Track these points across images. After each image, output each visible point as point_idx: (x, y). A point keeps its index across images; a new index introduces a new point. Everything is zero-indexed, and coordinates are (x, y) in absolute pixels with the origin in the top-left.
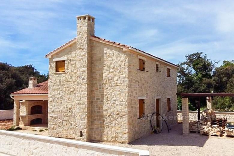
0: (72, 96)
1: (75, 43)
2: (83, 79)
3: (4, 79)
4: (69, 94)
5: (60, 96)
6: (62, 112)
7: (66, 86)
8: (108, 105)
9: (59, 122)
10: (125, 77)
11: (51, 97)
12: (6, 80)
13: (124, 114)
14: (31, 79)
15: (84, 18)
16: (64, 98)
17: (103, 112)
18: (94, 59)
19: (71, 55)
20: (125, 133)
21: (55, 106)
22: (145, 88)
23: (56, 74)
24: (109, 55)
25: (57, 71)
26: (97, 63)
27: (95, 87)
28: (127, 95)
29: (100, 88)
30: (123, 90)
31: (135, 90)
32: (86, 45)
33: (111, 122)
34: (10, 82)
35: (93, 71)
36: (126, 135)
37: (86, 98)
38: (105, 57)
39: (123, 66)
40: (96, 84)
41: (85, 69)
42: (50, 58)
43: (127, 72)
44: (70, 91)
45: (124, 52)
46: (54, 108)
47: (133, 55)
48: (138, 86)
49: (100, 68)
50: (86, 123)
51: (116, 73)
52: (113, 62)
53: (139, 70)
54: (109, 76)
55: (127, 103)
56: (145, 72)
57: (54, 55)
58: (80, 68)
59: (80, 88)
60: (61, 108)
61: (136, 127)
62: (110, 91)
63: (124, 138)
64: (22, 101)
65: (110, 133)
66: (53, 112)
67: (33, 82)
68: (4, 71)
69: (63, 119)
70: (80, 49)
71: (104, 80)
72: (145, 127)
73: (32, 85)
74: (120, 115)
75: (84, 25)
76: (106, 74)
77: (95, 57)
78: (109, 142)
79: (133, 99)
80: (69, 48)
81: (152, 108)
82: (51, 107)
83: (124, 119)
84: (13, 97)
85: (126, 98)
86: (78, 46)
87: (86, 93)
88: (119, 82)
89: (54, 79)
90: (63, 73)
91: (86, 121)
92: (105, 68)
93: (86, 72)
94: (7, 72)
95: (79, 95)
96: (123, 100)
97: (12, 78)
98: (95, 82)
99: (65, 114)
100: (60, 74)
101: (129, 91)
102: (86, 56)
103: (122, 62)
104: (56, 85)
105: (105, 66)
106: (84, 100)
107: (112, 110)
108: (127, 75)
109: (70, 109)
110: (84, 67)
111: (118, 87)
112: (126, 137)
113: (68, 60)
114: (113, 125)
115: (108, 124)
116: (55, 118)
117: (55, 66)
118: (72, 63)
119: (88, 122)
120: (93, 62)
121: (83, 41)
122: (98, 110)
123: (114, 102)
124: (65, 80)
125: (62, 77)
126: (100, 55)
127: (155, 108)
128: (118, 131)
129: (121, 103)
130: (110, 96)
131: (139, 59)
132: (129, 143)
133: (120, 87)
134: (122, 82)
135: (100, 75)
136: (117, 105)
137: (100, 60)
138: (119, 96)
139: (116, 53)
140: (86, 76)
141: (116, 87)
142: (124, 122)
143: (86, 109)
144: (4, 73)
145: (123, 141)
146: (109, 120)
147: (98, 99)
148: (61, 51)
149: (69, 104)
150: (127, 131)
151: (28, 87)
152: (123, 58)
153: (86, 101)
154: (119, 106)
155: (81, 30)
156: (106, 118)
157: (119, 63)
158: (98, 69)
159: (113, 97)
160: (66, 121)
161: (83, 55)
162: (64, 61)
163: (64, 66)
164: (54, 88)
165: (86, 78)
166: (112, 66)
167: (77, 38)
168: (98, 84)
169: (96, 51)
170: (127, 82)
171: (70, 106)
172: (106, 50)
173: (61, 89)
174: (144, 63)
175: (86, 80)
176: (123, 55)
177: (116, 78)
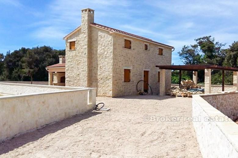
0: (79, 66)
1: (81, 29)
2: (85, 54)
3: (47, 58)
4: (78, 64)
5: (72, 66)
6: (73, 77)
7: (76, 59)
8: (101, 72)
9: (72, 84)
10: (111, 52)
11: (67, 67)
12: (48, 59)
13: (110, 77)
14: (61, 57)
15: (86, 10)
16: (75, 67)
17: (97, 76)
18: (92, 40)
19: (79, 37)
20: (110, 91)
21: (69, 73)
22: (131, 61)
23: (70, 51)
24: (101, 37)
25: (70, 49)
26: (94, 43)
27: (93, 59)
28: (112, 64)
29: (96, 60)
30: (110, 61)
31: (120, 62)
32: (87, 29)
33: (102, 84)
34: (51, 61)
35: (92, 48)
36: (111, 92)
37: (87, 67)
38: (99, 38)
39: (110, 45)
40: (94, 57)
41: (86, 47)
42: (66, 40)
43: (112, 49)
44: (78, 63)
45: (111, 35)
46: (68, 74)
47: (119, 37)
48: (123, 59)
49: (96, 46)
50: (87, 84)
51: (106, 49)
52: (104, 42)
53: (125, 48)
54: (101, 51)
55: (112, 70)
56: (131, 50)
57: (68, 37)
58: (83, 46)
59: (83, 60)
60: (73, 75)
61: (120, 88)
62: (102, 62)
63: (110, 94)
64: (54, 72)
65: (102, 90)
66: (68, 77)
67: (62, 59)
68: (47, 53)
69: (74, 82)
70: (83, 33)
71: (99, 54)
72: (130, 89)
73: (61, 61)
74: (108, 78)
75: (86, 15)
76: (100, 50)
77: (93, 38)
78: (101, 96)
79: (118, 68)
80: (78, 32)
81: (139, 77)
82: (67, 74)
83: (110, 81)
84: (48, 69)
85: (112, 67)
86: (82, 31)
87: (87, 63)
88: (107, 55)
89: (69, 54)
90: (74, 50)
91: (87, 82)
92: (99, 46)
93: (87, 49)
94: (49, 53)
95: (82, 65)
96: (109, 68)
97: (52, 58)
98: (93, 56)
99: (75, 78)
100: (72, 51)
101: (114, 62)
102: (87, 37)
103: (109, 41)
104: (70, 59)
105: (99, 45)
106: (86, 68)
107: (103, 75)
108: (112, 51)
109: (78, 75)
110: (85, 46)
111: (107, 59)
112: (111, 93)
113: (77, 40)
114: (104, 85)
115: (100, 85)
116: (70, 81)
117: (69, 45)
118: (79, 43)
119: (88, 83)
120: (92, 42)
121: (85, 28)
122: (95, 75)
123: (104, 69)
124: (75, 55)
125: (73, 53)
126: (96, 37)
127: (142, 77)
128: (107, 89)
129: (109, 70)
130: (102, 65)
131: (125, 40)
132: (113, 97)
133: (108, 59)
134: (109, 56)
135: (96, 51)
136: (106, 71)
137: (96, 41)
138: (107, 65)
139: (106, 35)
140: (87, 52)
141: (106, 59)
142: (110, 83)
143: (87, 74)
144: (47, 54)
145: (109, 95)
146: (101, 82)
147: (95, 68)
148: (73, 34)
149: (78, 71)
150: (112, 89)
151: (59, 63)
152: (110, 39)
153: (87, 69)
154: (107, 72)
155: (84, 19)
156: (100, 81)
157: (107, 42)
158: (94, 47)
159: (104, 66)
160: (76, 83)
161: (85, 37)
162: (74, 42)
163: (75, 45)
164: (68, 61)
165: (87, 53)
166: (103, 44)
167: (81, 25)
168: (95, 58)
169: (94, 34)
170: (112, 55)
171: (78, 73)
172: (100, 33)
173: (73, 61)
174: (131, 43)
175: (86, 55)
176: (110, 36)
177: (105, 53)
